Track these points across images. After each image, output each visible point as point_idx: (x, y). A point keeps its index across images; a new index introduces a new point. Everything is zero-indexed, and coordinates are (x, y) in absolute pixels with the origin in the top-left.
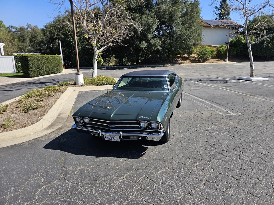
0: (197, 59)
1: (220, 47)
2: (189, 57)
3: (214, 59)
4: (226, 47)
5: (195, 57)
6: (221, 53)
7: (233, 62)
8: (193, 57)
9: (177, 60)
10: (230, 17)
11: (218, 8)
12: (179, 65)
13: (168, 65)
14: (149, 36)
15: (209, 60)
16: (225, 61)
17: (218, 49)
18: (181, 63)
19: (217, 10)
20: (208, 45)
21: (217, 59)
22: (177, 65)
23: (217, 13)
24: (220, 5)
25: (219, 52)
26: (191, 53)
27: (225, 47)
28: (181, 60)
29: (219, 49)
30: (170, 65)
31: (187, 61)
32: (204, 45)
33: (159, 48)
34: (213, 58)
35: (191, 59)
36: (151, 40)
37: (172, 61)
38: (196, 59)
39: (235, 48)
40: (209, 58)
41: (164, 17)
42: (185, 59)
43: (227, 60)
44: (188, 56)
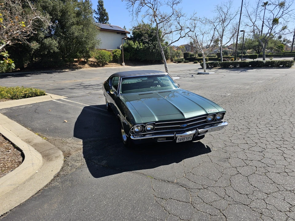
0: (96, 64)
1: (116, 52)
2: (87, 61)
3: (112, 64)
4: (121, 52)
5: (92, 61)
6: (117, 57)
7: (129, 66)
8: (91, 61)
9: (75, 65)
10: (109, 23)
11: (96, 12)
12: (79, 70)
13: (66, 70)
14: (40, 35)
15: (107, 64)
16: (121, 65)
17: (113, 53)
18: (81, 68)
19: (96, 14)
20: (104, 49)
21: (115, 64)
22: (77, 70)
23: (96, 17)
24: (98, 9)
25: (115, 56)
26: (89, 57)
27: (119, 52)
28: (79, 65)
29: (115, 53)
30: (68, 70)
31: (86, 65)
32: (100, 49)
33: (56, 50)
34: (110, 62)
35: (90, 63)
36: (42, 40)
37: (70, 65)
38: (94, 63)
39: (128, 52)
40: (107, 62)
41: (55, 14)
42: (84, 63)
43: (124, 64)
44: (85, 60)
